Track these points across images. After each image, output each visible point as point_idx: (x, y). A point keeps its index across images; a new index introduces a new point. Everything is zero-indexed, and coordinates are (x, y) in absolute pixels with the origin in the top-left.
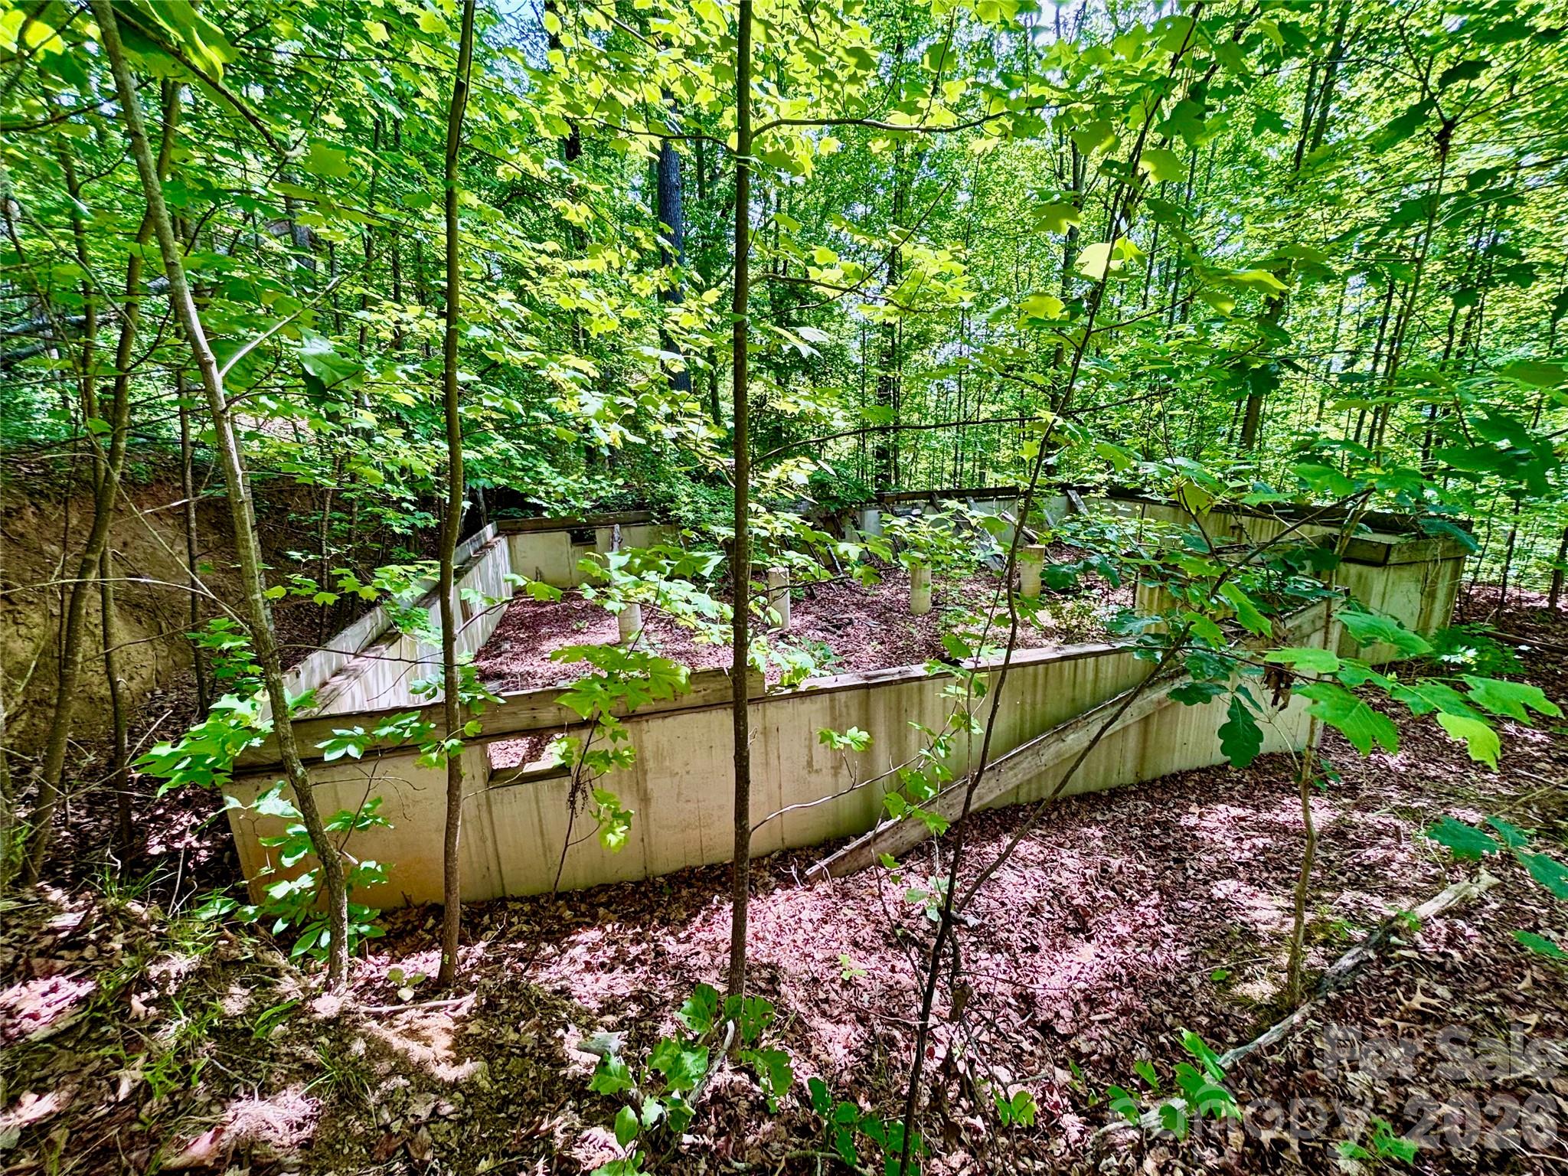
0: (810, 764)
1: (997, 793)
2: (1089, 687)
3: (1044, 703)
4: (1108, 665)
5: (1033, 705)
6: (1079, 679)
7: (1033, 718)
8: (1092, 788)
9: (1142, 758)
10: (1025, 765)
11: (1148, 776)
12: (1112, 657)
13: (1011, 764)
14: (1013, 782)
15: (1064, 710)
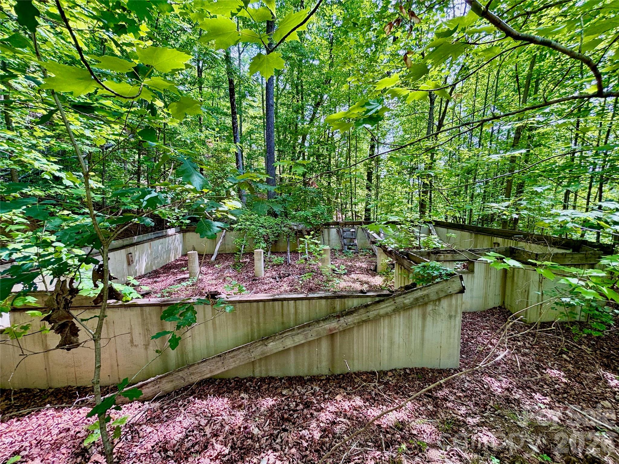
0: (132, 341)
1: (222, 370)
2: (292, 317)
3: (265, 323)
4: (303, 306)
5: (258, 324)
6: (285, 312)
7: (259, 331)
8: (301, 374)
9: (332, 360)
10: (240, 356)
11: (338, 371)
12: (304, 302)
13: (232, 355)
14: (232, 365)
15: (278, 327)
